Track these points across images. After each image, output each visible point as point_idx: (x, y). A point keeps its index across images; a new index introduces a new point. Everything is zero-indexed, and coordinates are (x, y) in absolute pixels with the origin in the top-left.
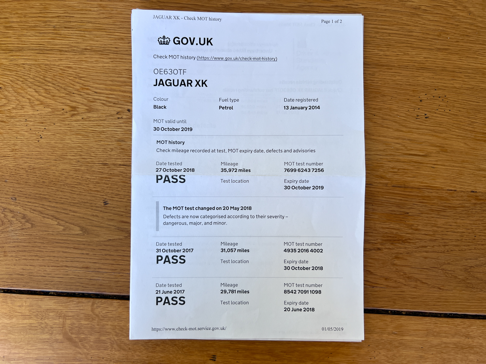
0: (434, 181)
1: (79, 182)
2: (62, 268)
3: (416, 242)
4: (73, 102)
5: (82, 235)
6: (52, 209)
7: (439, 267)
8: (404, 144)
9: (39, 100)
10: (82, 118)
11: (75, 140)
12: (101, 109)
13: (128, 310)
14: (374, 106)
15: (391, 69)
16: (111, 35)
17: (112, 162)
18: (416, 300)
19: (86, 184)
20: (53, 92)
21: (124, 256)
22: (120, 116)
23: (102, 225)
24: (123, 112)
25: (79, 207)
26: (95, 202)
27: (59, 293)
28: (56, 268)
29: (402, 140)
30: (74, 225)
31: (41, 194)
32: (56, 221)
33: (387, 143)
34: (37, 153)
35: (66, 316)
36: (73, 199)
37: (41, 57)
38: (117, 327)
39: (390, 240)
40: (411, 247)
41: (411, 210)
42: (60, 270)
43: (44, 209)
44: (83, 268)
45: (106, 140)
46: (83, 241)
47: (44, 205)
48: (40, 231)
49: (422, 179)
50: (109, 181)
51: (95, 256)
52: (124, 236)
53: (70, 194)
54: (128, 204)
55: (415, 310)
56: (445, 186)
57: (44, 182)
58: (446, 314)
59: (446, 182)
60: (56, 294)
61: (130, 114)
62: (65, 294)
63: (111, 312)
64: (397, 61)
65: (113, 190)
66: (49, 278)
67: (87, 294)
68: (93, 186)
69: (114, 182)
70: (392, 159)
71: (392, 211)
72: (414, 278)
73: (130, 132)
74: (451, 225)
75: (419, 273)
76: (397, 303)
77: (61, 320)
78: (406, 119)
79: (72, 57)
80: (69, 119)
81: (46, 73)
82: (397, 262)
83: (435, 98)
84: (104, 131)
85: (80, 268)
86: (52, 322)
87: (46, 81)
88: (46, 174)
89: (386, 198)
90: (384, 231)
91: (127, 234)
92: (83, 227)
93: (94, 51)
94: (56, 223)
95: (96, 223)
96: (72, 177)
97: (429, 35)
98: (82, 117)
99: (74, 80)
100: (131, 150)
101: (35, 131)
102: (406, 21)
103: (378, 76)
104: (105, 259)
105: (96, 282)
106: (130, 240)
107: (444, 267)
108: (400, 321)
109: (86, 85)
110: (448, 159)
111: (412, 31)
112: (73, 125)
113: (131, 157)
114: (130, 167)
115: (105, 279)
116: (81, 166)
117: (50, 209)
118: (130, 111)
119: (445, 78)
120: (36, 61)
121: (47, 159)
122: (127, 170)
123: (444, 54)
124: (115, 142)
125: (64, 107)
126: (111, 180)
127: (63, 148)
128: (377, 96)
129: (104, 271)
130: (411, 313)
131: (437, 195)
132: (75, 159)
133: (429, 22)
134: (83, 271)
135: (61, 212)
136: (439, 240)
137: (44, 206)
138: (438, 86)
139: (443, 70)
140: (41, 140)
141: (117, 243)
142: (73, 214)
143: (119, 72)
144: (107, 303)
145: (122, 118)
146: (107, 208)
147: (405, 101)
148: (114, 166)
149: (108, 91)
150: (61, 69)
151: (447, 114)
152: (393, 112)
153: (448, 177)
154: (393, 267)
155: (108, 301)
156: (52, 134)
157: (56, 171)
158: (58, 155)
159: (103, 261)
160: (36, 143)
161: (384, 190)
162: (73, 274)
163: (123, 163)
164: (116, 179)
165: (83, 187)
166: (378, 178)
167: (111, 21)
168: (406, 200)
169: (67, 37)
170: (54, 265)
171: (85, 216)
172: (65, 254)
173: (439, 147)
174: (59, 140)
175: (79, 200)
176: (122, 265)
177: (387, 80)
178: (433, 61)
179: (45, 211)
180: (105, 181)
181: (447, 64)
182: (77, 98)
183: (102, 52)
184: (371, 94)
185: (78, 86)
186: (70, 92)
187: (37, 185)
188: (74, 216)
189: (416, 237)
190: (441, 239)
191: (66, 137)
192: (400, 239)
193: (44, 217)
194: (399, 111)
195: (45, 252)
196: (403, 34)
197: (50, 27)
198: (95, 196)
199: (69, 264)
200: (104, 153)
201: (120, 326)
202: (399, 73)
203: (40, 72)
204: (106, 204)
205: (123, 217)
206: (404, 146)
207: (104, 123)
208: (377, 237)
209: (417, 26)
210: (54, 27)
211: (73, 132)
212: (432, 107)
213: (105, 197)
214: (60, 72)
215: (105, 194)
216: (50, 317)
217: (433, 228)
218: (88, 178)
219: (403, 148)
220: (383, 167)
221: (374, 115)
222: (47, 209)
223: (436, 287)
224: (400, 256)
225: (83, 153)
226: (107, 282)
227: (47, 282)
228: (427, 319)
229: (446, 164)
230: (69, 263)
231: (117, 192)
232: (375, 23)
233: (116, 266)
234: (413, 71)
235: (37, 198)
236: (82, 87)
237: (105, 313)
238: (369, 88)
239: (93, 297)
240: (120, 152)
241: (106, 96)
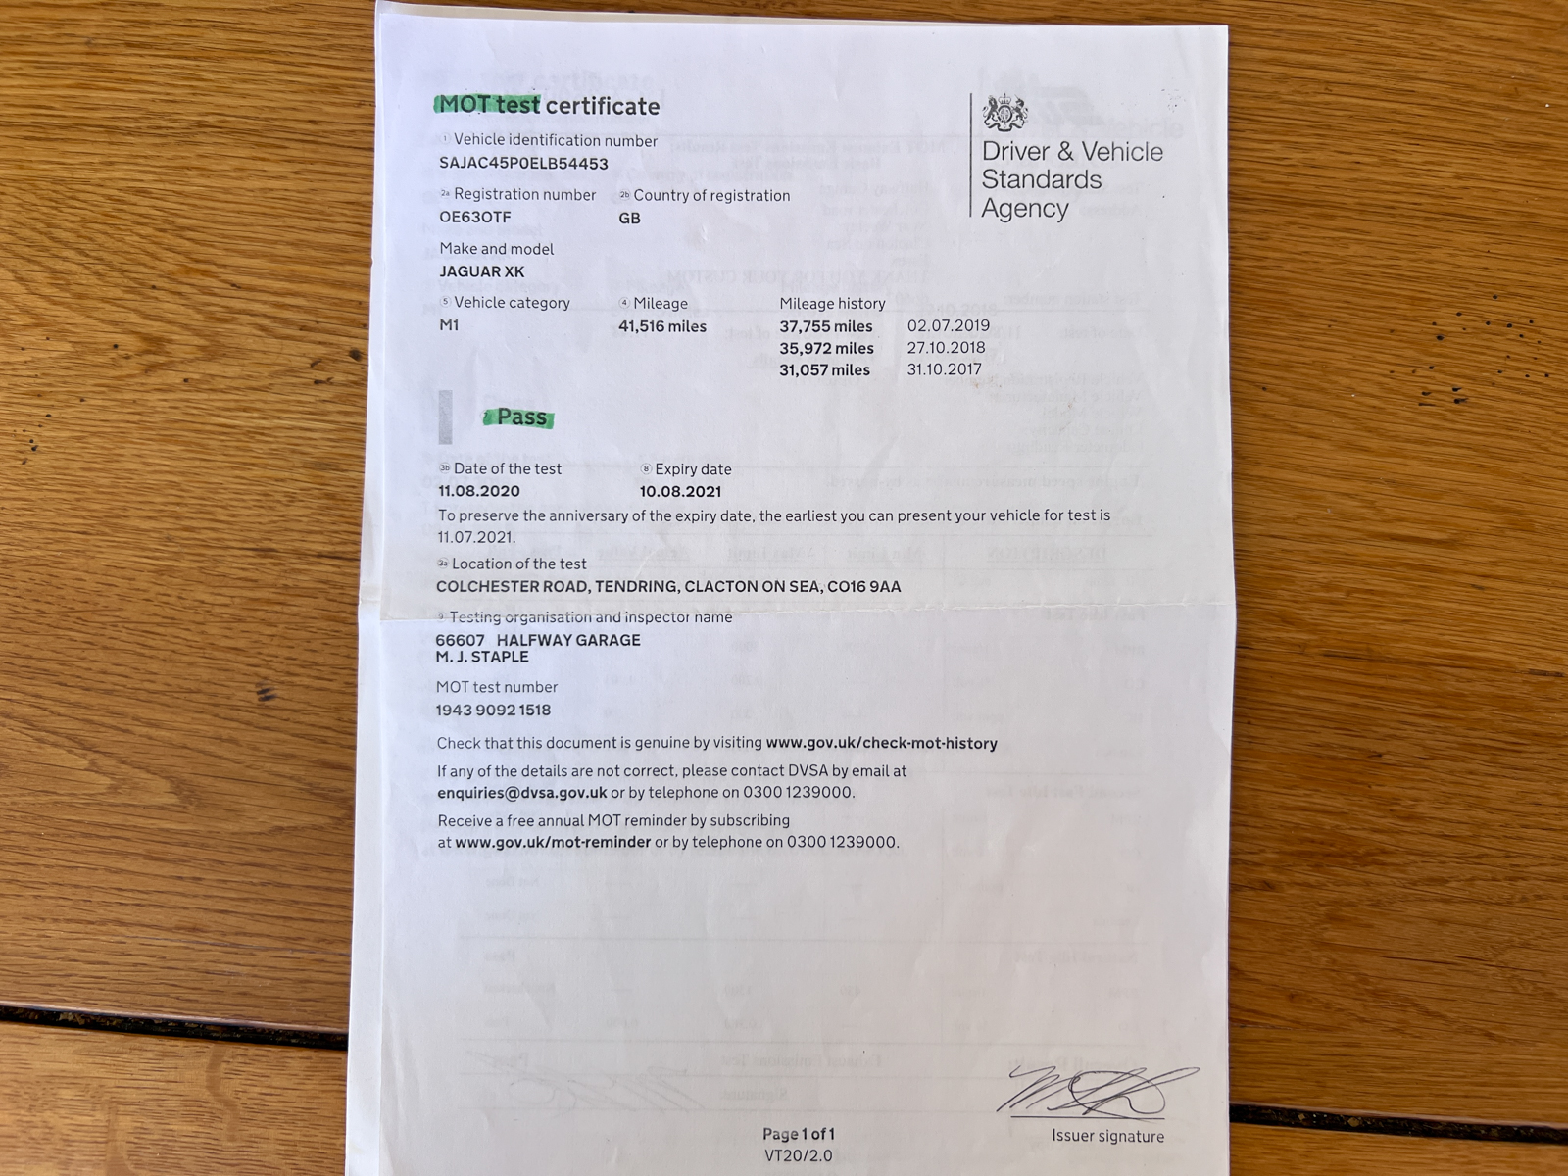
0: (1482, 636)
1: (169, 616)
2: (103, 928)
3: (1406, 865)
4: (151, 320)
5: (180, 809)
6: (69, 712)
7: (1491, 956)
8: (1371, 497)
9: (28, 312)
10: (186, 380)
11: (157, 461)
12: (254, 347)
13: (342, 1088)
14: (1263, 353)
15: (1332, 217)
16: (297, 74)
17: (290, 546)
18: (1399, 1076)
19: (194, 622)
20: (80, 281)
21: (328, 889)
22: (322, 376)
23: (251, 773)
24: (334, 361)
25: (168, 706)
26: (226, 691)
27: (93, 1018)
28: (81, 927)
29: (1364, 484)
30: (148, 772)
31: (30, 657)
32: (84, 756)
33: (1308, 493)
34: (18, 504)
35: (119, 1103)
36: (149, 677)
37: (37, 152)
38: (302, 1149)
39: (1311, 854)
40: (1387, 880)
41: (1392, 745)
42: (95, 934)
43: (40, 712)
44: (180, 929)
45: (271, 462)
46: (181, 832)
47: (41, 697)
48: (27, 791)
49: (1437, 631)
50: (277, 613)
51: (224, 885)
52: (331, 817)
53: (135, 656)
54: (347, 699)
55: (1396, 1111)
56: (1520, 657)
57: (42, 612)
58: (1510, 1128)
59: (1525, 642)
60: (82, 1022)
61: (357, 367)
62: (114, 1023)
63: (279, 1091)
64: (1354, 185)
65: (293, 647)
66: (57, 962)
67: (193, 1025)
68: (220, 632)
69: (297, 620)
70: (1325, 551)
71: (1318, 745)
72: (1398, 995)
73: (358, 436)
74: (1539, 801)
75: (1415, 978)
76: (1329, 1084)
77: (99, 1116)
78: (1383, 405)
79: (150, 152)
80: (137, 383)
81: (54, 212)
82: (1332, 934)
83: (1492, 327)
84: (263, 428)
85: (169, 930)
86: (67, 1121)
87: (53, 239)
88: (49, 584)
89: (1298, 696)
90: (1290, 819)
91: (343, 808)
92: (183, 782)
93: (233, 132)
94: (85, 763)
95: (231, 765)
96: (146, 596)
97: (1475, 93)
98: (185, 376)
99: (156, 237)
100: (360, 500)
101: (14, 423)
102: (1391, 38)
103: (1282, 241)
104: (263, 900)
105: (226, 983)
106: (353, 831)
107: (1508, 956)
108: (1339, 1154)
109: (200, 257)
110: (1534, 557)
111: (1414, 74)
112: (150, 404)
113: (360, 526)
114: (354, 564)
115: (259, 971)
116: (177, 556)
117: (62, 710)
118: (359, 356)
119: (1534, 255)
120: (21, 167)
121: (53, 527)
122: (344, 574)
123: (1528, 166)
124: (301, 471)
125: (119, 338)
126: (286, 609)
127: (114, 490)
128: (1277, 318)
129: (256, 942)
130: (1380, 1123)
131: (1492, 689)
132: (154, 530)
133: (1476, 45)
134: (180, 941)
135: (102, 725)
136: (1492, 856)
137: (41, 700)
138: (1504, 282)
139: (1523, 225)
140: (35, 459)
141: (304, 841)
142: (145, 730)
143: (322, 212)
144: (264, 1059)
145: (329, 381)
146: (269, 714)
147: (1381, 338)
148: (299, 558)
149: (281, 280)
150: (109, 198)
151: (1537, 389)
152: (1334, 378)
153: (1533, 623)
154: (1316, 954)
155: (270, 1054)
156: (73, 438)
157: (87, 572)
158: (95, 514)
159: (252, 907)
160: (15, 467)
161: (1294, 668)
162: (145, 952)
163: (329, 548)
164: (304, 606)
165: (185, 634)
166: (1272, 622)
167: (295, 21)
168: (1375, 708)
169: (136, 81)
170: (76, 918)
171: (189, 742)
172: (115, 878)
173: (1505, 510)
174: (98, 460)
175: (169, 680)
176: (323, 921)
177: (1316, 259)
178: (1489, 189)
179: (44, 719)
180: (264, 612)
181: (1537, 203)
182: (166, 306)
183: (261, 135)
184: (1255, 309)
185: (171, 260)
186: (143, 284)
187: (20, 624)
188: (150, 738)
189: (1407, 846)
190: (1502, 853)
191: (124, 448)
192: (1349, 849)
193: (40, 740)
194: (1358, 375)
195: (42, 868)
196: (1380, 87)
197: (73, 44)
198: (227, 667)
199: (128, 914)
200: (262, 511)
201: (312, 1144)
202: (1362, 232)
203: (34, 208)
204: (268, 698)
205: (328, 748)
206: (1371, 505)
207: (264, 398)
208: (1262, 843)
209: (1432, 58)
210: (88, 43)
211: (152, 430)
212: (1480, 362)
213: (263, 671)
214: (108, 207)
215: (262, 662)
216: (60, 1103)
217: (1469, 813)
218: (203, 602)
219: (1369, 513)
220: (1293, 582)
221: (1264, 389)
222: (52, 713)
223: (1477, 1032)
224: (1346, 912)
225: (186, 509)
226: (268, 982)
227: (50, 977)
228: (1441, 1146)
229: (1530, 576)
230: (128, 910)
231: (308, 656)
232: (1276, 42)
233: (302, 925)
234: (1412, 226)
235: (17, 669)
236: (186, 266)
237: (259, 1096)
238: (1248, 288)
239: (214, 1035)
240: (320, 507)
241: (273, 298)
